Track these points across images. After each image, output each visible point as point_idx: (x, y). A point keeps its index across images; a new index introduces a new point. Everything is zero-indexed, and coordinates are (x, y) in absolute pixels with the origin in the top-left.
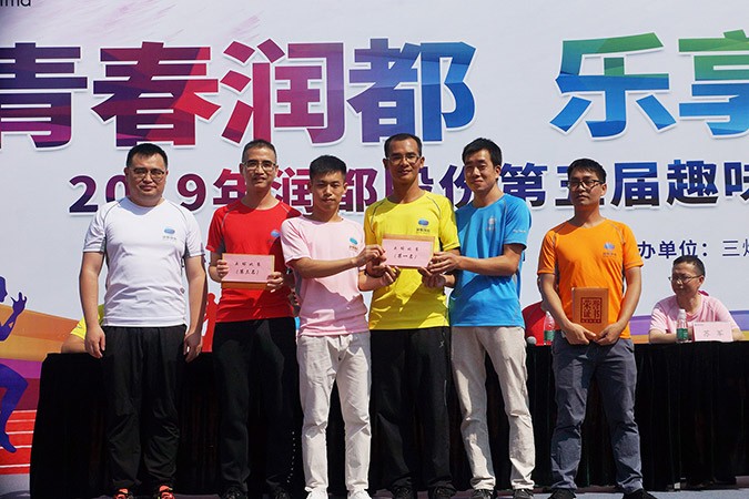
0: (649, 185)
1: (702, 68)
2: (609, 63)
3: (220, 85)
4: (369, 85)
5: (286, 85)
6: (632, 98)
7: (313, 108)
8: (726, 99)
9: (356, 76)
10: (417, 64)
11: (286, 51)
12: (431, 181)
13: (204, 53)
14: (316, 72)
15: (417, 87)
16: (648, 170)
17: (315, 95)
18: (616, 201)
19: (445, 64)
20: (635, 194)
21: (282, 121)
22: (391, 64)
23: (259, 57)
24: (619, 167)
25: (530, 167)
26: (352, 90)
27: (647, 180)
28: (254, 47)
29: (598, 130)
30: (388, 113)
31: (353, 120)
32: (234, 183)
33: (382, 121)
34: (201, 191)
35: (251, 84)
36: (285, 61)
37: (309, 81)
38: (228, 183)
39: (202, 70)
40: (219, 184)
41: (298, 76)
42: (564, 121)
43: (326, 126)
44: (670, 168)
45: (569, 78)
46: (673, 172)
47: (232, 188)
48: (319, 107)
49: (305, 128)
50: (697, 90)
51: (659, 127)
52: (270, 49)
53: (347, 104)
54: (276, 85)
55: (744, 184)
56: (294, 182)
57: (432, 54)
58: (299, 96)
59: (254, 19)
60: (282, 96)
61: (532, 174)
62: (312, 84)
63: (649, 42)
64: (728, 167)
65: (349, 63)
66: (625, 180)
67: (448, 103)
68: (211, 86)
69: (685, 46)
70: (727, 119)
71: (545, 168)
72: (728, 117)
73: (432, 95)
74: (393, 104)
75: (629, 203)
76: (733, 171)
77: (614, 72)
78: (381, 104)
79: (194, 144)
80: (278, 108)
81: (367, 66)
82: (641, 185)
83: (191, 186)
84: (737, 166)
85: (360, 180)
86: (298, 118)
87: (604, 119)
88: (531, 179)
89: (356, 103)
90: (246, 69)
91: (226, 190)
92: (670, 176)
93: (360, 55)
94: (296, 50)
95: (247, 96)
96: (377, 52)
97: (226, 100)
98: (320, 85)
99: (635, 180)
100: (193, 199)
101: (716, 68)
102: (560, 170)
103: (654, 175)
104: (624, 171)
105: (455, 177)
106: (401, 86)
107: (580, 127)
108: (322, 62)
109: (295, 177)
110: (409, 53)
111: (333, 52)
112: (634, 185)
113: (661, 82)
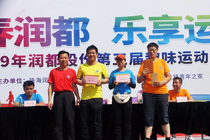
0: (140, 59)
1: (156, 25)
2: (128, 24)
3: (14, 29)
4: (58, 30)
5: (34, 30)
6: (135, 34)
7: (41, 36)
8: (162, 34)
9: (54, 27)
10: (73, 24)
11: (33, 20)
12: (77, 58)
13: (9, 20)
14: (42, 26)
15: (72, 30)
16: (140, 55)
17: (42, 33)
18: (130, 64)
19: (81, 24)
20: (136, 61)
21: (32, 40)
22: (65, 24)
23: (25, 21)
24: (131, 54)
25: (106, 54)
26: (53, 31)
27: (140, 58)
28: (24, 18)
29: (125, 43)
30: (64, 38)
31: (53, 40)
32: (18, 58)
33: (62, 40)
34: (8, 61)
35: (23, 29)
36: (33, 23)
37: (40, 29)
38: (16, 58)
39: (8, 25)
40: (13, 59)
41: (37, 27)
42: (116, 40)
43: (45, 42)
44: (146, 54)
45: (117, 28)
46: (147, 55)
47: (17, 60)
48: (43, 36)
49: (39, 42)
50: (154, 32)
51: (143, 42)
52: (29, 19)
53: (52, 35)
54: (31, 30)
55: (168, 59)
56: (36, 58)
57: (77, 21)
58: (37, 33)
59: (24, 10)
60: (32, 33)
61: (106, 56)
62: (41, 29)
63: (140, 18)
64: (163, 54)
65: (52, 23)
66: (133, 58)
67: (82, 35)
68: (11, 30)
69: (151, 19)
70: (162, 40)
71: (110, 54)
72: (163, 39)
73: (77, 33)
74: (65, 35)
75: (134, 64)
76: (164, 55)
77: (130, 26)
78: (62, 35)
79: (6, 47)
80: (31, 36)
81: (58, 24)
82: (138, 59)
83: (5, 59)
84: (166, 53)
85: (55, 58)
86: (37, 39)
87: (127, 40)
88: (106, 57)
89: (54, 35)
90: (21, 25)
91: (15, 61)
92: (146, 56)
93: (56, 21)
94: (36, 20)
95: (22, 33)
96: (61, 20)
97: (15, 34)
98: (44, 30)
99: (136, 58)
100: (5, 63)
101: (159, 25)
102: (115, 55)
103: (142, 56)
104: (133, 55)
105: (84, 57)
106: (68, 30)
107: (120, 42)
108: (44, 23)
109: (36, 57)
110: (70, 21)
111: (48, 20)
112: (136, 59)
113: (144, 29)
